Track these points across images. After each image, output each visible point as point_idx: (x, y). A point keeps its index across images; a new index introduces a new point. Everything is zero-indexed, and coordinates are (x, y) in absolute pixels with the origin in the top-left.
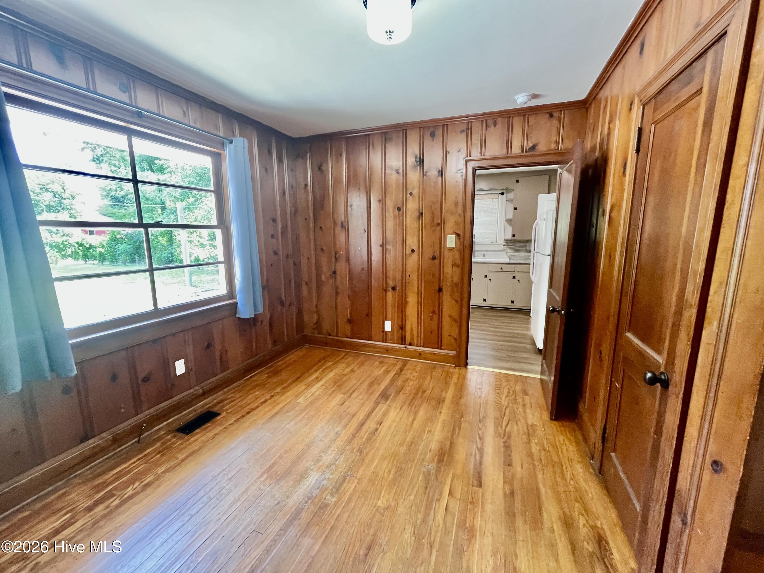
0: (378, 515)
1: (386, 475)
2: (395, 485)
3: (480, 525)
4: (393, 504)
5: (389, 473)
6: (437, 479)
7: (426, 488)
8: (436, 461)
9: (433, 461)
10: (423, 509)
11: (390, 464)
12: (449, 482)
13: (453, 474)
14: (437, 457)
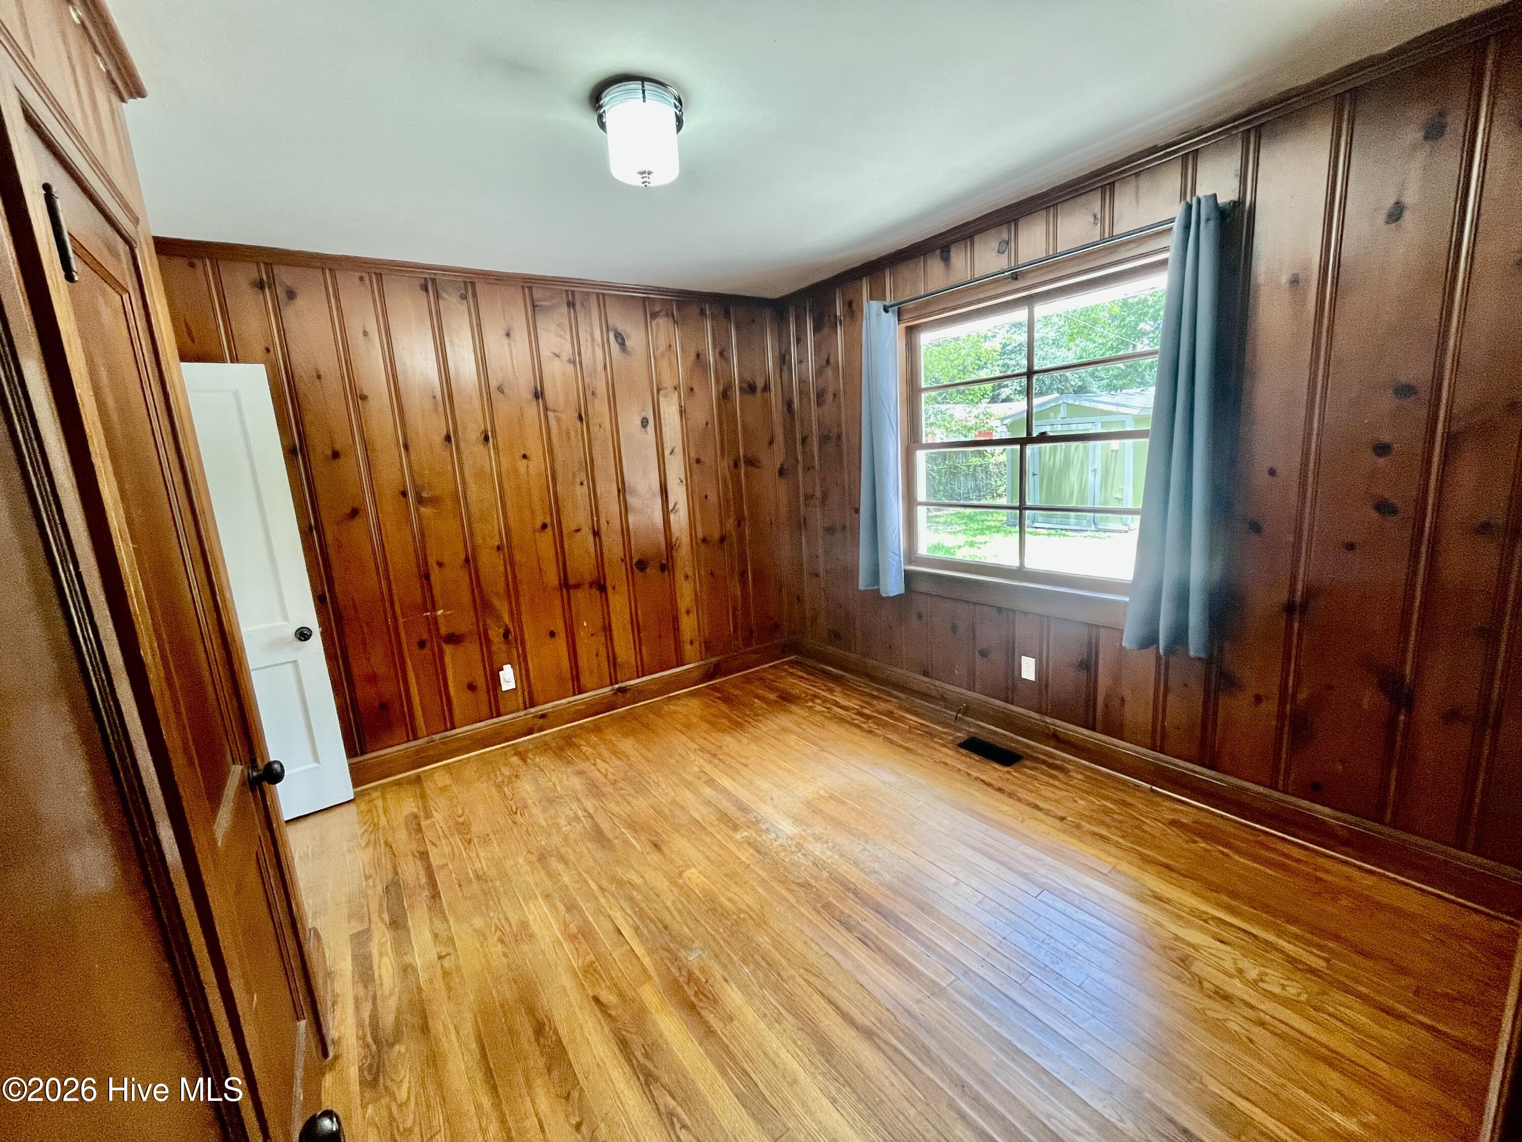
0: (681, 863)
1: (730, 895)
2: (704, 896)
3: (563, 948)
4: (681, 881)
5: (730, 900)
6: (665, 949)
7: (666, 928)
8: (697, 973)
9: (702, 970)
10: (644, 905)
11: (744, 907)
12: (647, 961)
13: (650, 977)
14: (704, 980)
